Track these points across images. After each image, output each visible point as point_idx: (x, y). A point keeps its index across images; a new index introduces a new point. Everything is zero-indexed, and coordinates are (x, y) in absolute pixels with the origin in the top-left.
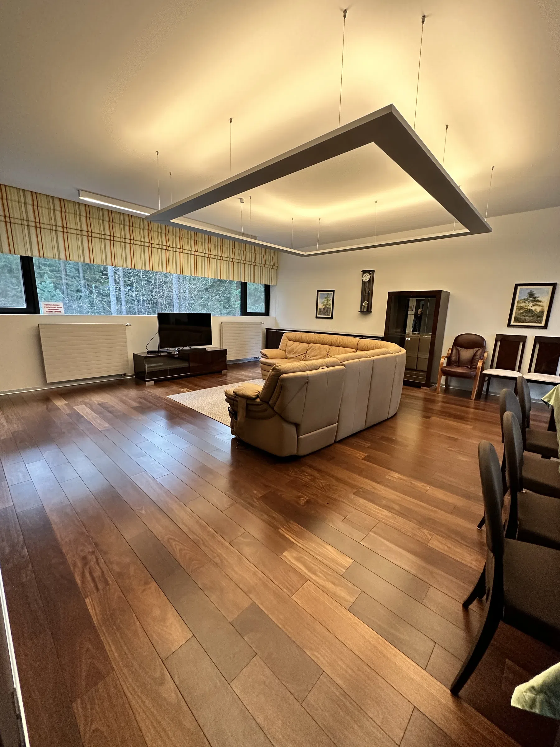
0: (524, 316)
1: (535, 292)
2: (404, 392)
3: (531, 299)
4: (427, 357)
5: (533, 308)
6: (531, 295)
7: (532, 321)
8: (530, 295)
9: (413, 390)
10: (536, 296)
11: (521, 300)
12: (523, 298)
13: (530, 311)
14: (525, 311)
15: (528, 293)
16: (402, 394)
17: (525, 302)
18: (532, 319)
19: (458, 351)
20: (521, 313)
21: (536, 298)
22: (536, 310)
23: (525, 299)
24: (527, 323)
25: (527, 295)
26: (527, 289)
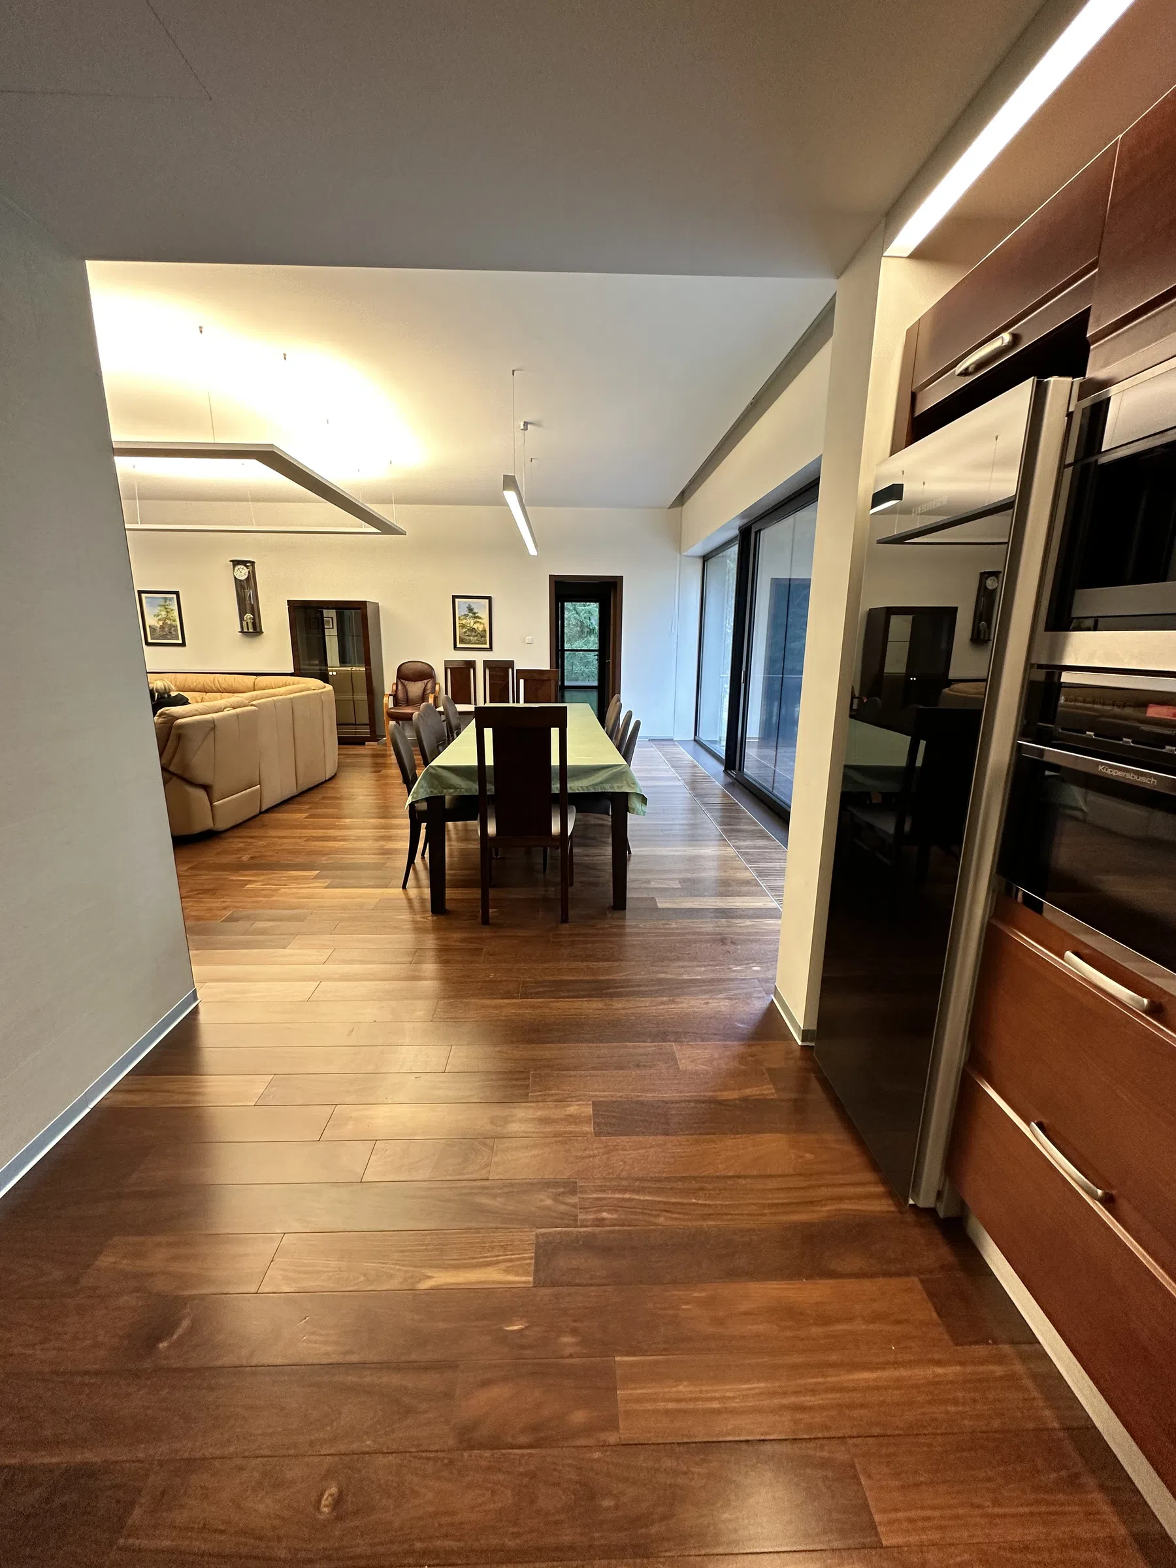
0: (468, 636)
1: (473, 606)
2: (341, 753)
3: (471, 614)
4: (365, 697)
5: (475, 626)
6: (470, 610)
7: (477, 642)
9: (353, 748)
10: (475, 611)
11: (461, 616)
12: (463, 614)
13: (473, 630)
14: (467, 629)
15: (467, 607)
16: (339, 755)
17: (466, 619)
18: (477, 640)
19: (404, 686)
20: (465, 632)
21: (475, 613)
22: (478, 628)
23: (465, 615)
24: (472, 644)
25: (467, 609)
26: (465, 603)
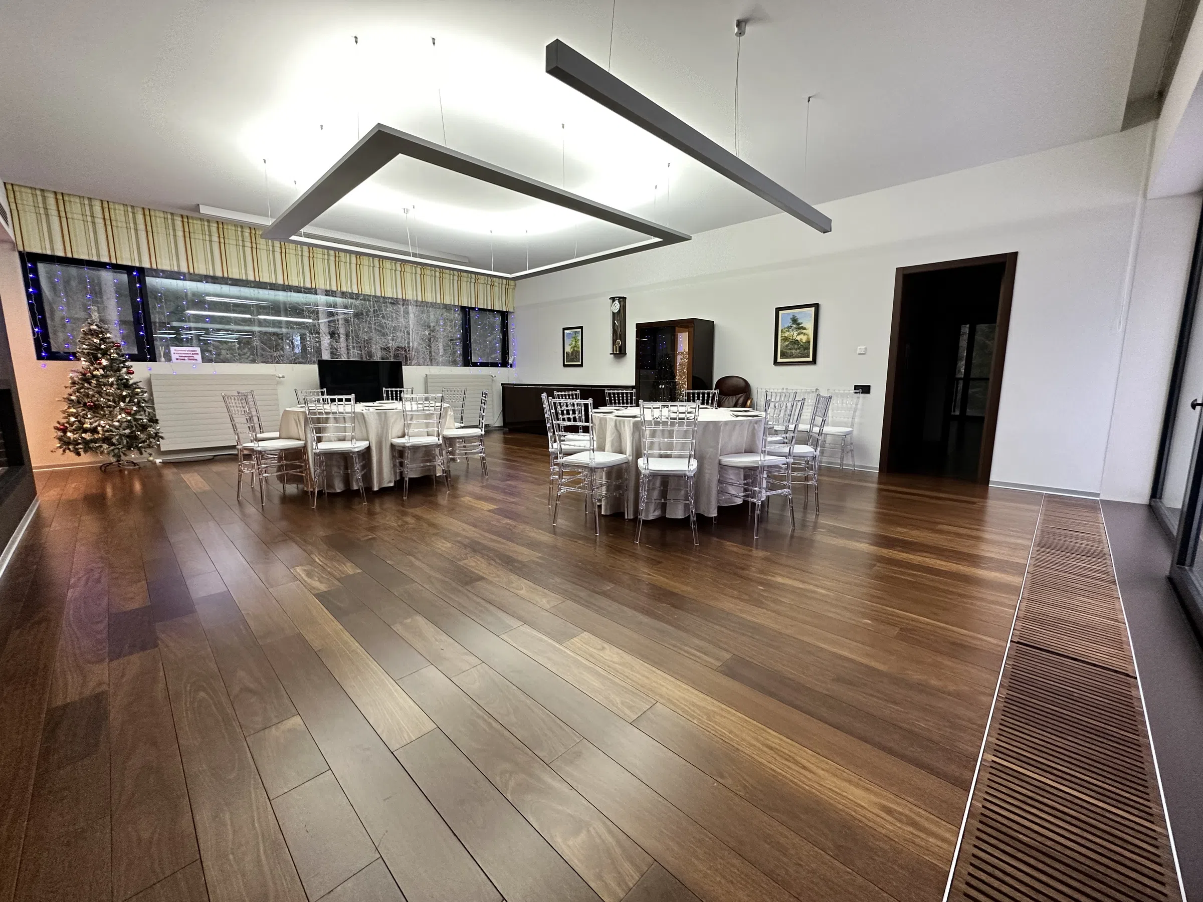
0: (790, 349)
1: (798, 316)
3: (794, 326)
5: (798, 338)
7: (799, 355)
8: (793, 321)
10: (800, 321)
11: (785, 328)
12: (786, 326)
13: (796, 342)
14: (791, 342)
15: (791, 319)
17: (789, 331)
18: (799, 353)
20: (787, 346)
21: (799, 324)
22: (801, 340)
23: (788, 327)
24: (794, 358)
25: (790, 321)
26: (790, 314)
